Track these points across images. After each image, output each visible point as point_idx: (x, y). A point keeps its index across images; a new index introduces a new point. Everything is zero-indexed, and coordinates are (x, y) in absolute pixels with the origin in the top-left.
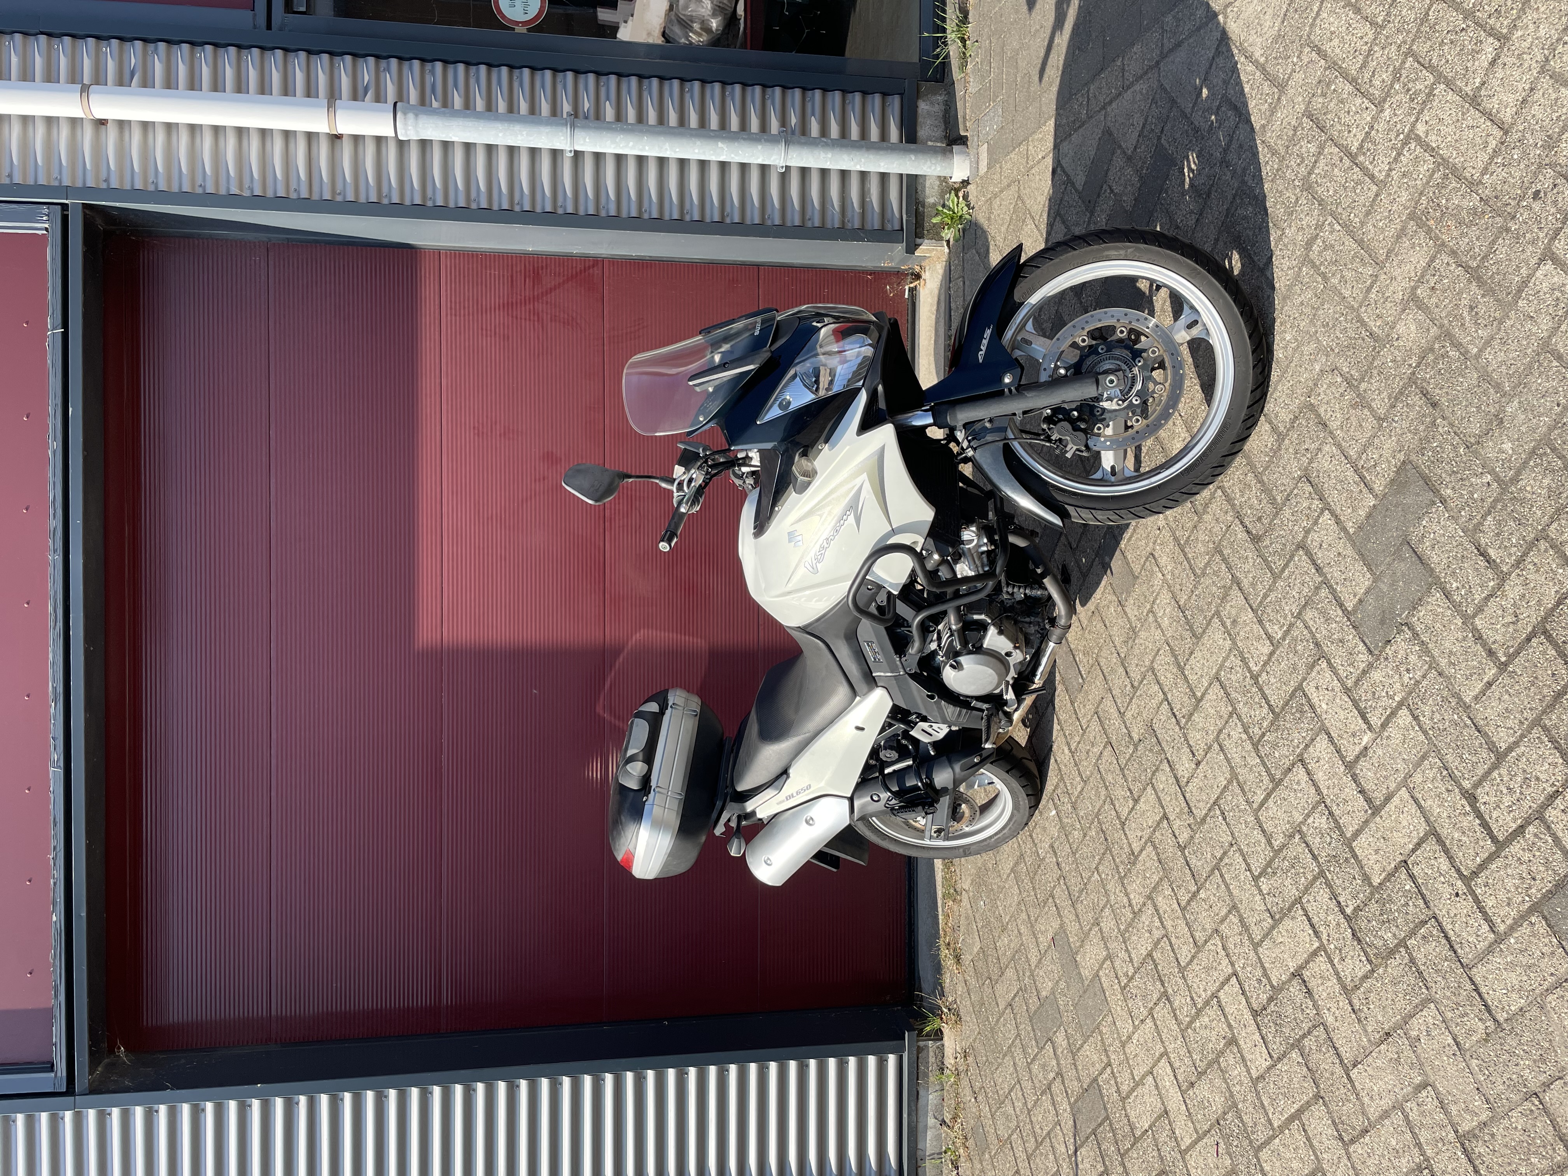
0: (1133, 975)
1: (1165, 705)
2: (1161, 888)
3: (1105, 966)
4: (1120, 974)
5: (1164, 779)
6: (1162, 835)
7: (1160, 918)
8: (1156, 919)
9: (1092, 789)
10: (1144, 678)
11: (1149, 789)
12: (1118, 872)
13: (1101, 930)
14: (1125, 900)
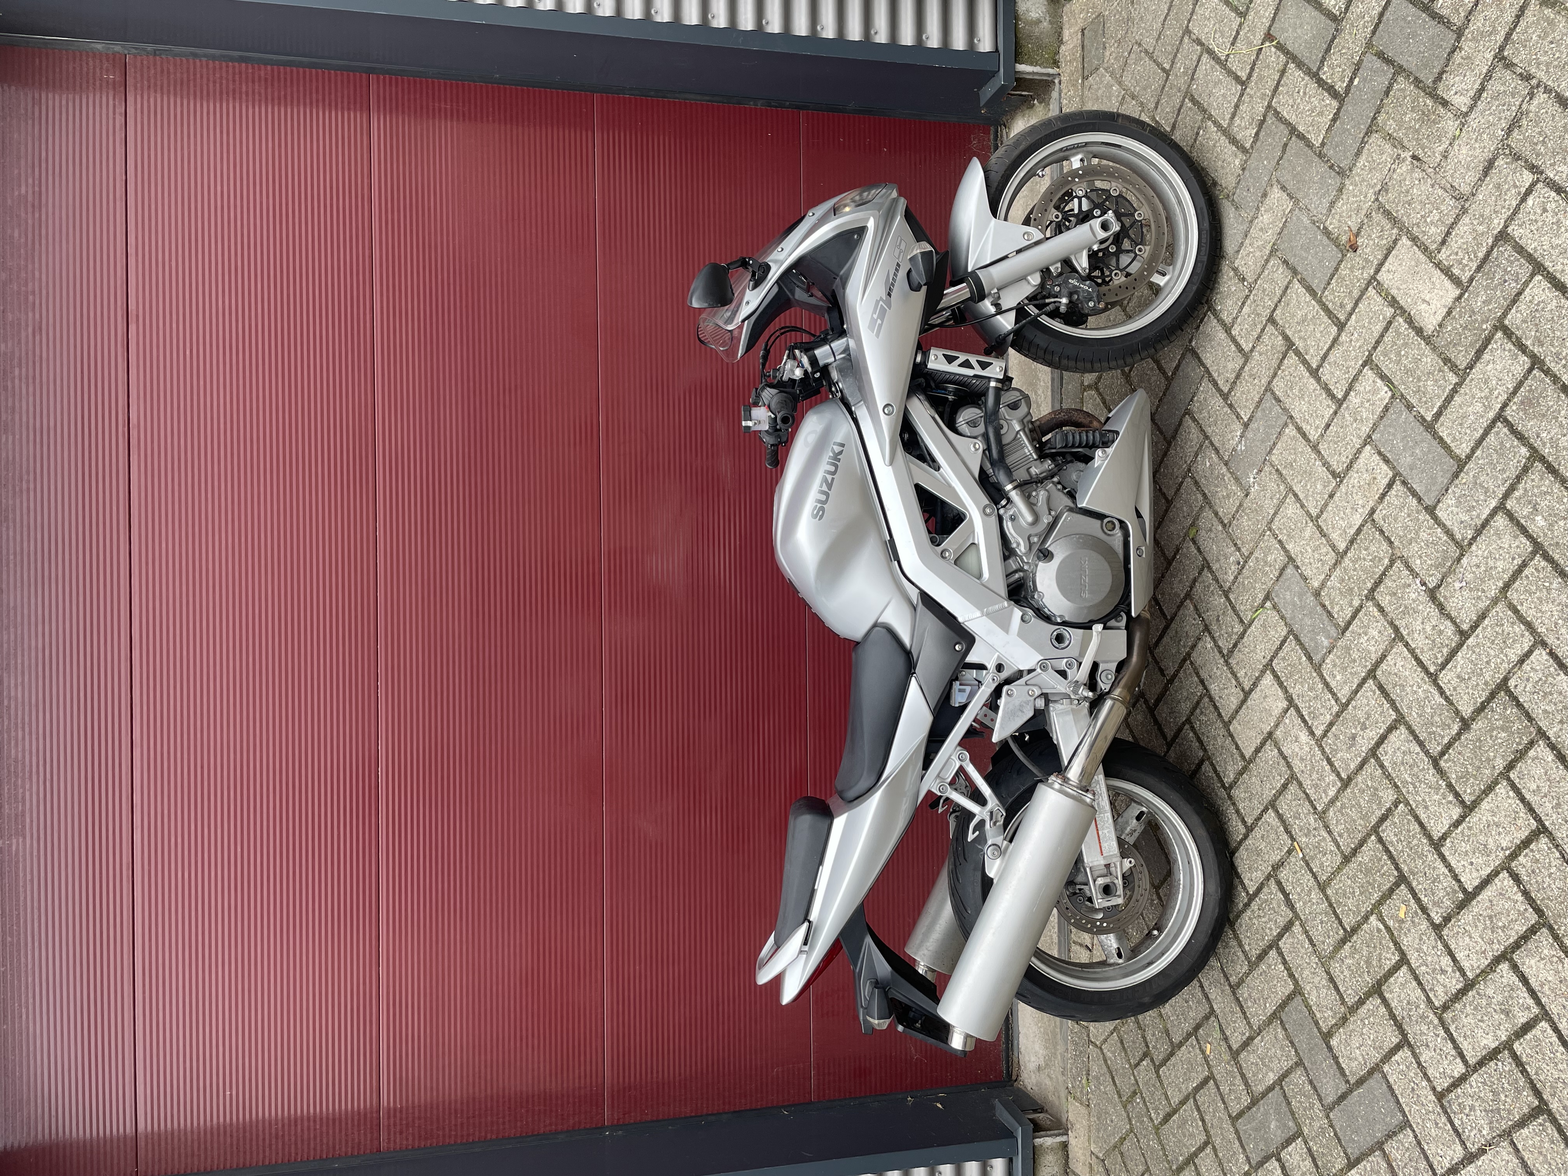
0: (1463, 1079)
1: (1540, 656)
2: (1531, 945)
3: (1396, 1058)
4: (1430, 1072)
5: (1539, 771)
6: (1537, 861)
7: (1533, 993)
8: (1523, 993)
9: (1362, 791)
10: (1482, 616)
11: (1502, 789)
12: (1429, 918)
13: (1385, 1001)
14: (1446, 961)
